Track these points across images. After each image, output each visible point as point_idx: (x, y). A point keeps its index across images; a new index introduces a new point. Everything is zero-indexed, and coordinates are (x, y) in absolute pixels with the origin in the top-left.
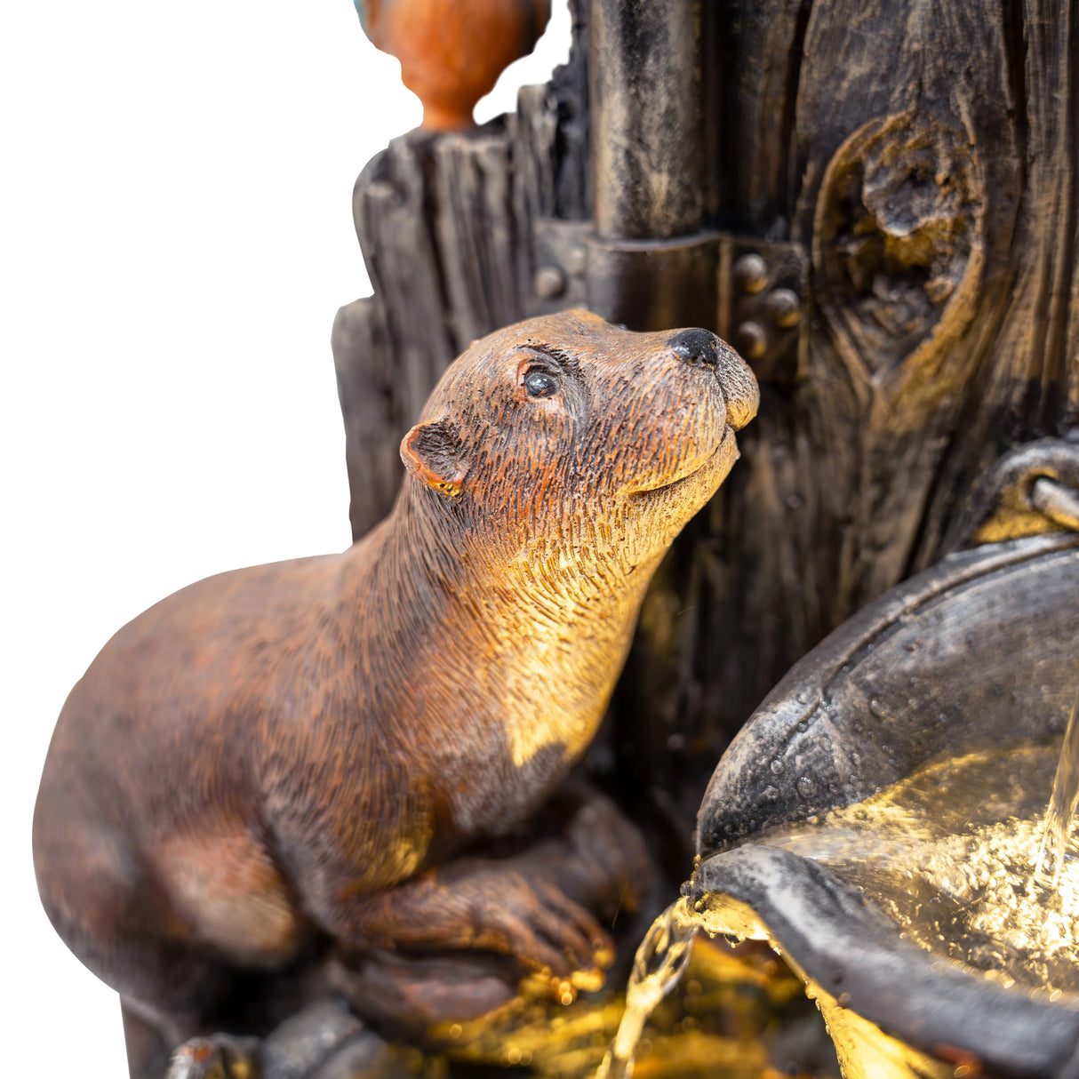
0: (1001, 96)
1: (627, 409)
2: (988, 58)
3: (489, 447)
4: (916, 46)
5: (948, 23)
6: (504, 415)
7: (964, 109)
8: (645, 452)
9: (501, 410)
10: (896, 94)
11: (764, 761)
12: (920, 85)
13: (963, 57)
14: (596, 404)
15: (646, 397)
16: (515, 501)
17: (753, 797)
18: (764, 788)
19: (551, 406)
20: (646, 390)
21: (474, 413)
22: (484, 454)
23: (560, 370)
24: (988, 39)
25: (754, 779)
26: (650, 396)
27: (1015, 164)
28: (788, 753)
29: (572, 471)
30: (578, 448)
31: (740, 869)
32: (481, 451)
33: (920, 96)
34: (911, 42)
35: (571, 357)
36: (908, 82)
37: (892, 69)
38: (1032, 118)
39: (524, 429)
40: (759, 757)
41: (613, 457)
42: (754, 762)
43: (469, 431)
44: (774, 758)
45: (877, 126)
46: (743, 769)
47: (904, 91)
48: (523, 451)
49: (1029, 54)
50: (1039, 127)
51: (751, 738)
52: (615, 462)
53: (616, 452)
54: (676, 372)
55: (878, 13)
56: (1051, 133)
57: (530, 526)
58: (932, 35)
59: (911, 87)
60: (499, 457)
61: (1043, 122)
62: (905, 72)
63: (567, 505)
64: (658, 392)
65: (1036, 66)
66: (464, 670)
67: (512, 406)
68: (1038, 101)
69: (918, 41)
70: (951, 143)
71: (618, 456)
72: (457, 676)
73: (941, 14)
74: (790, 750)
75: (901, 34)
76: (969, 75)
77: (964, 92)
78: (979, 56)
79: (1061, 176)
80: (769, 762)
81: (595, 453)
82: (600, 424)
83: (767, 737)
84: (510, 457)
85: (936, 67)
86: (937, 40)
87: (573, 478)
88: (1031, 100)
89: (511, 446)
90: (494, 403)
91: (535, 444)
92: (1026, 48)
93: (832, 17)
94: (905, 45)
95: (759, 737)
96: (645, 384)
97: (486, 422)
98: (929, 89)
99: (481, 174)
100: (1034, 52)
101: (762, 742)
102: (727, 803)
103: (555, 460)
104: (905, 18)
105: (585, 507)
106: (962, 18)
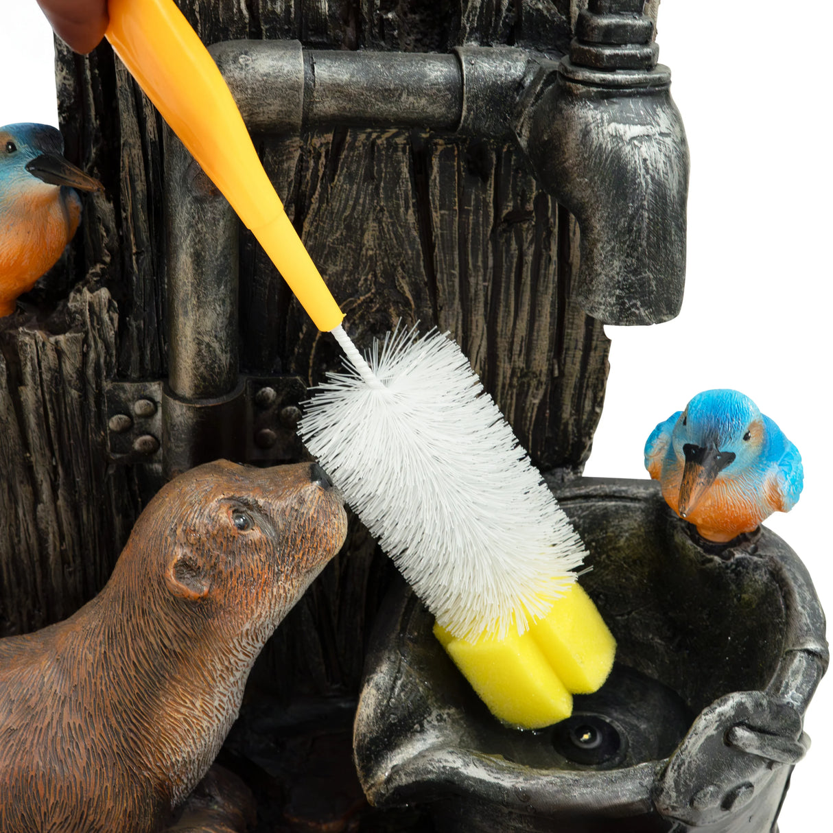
0: (420, 274)
1: (304, 527)
2: (412, 254)
3: (222, 567)
4: (370, 252)
5: (388, 236)
6: (227, 546)
7: (406, 289)
8: (319, 549)
9: (224, 543)
10: (361, 282)
11: (385, 702)
12: (375, 275)
13: (399, 255)
14: (281, 527)
15: (312, 517)
16: (247, 596)
17: (384, 725)
18: (389, 718)
19: (255, 534)
20: (311, 512)
21: (206, 548)
22: (221, 572)
23: (245, 509)
24: (412, 243)
25: (383, 714)
26: (315, 516)
27: (431, 311)
28: (396, 693)
29: (276, 570)
30: (277, 555)
31: (431, 765)
32: (217, 570)
33: (376, 282)
34: (367, 250)
35: (250, 499)
36: (368, 274)
37: (356, 267)
38: (439, 285)
39: (243, 552)
40: (382, 700)
41: (300, 556)
42: (380, 704)
43: (204, 560)
44: (390, 698)
45: (352, 302)
46: (375, 710)
47: (366, 280)
48: (246, 566)
49: (436, 250)
50: (444, 290)
51: (374, 691)
52: (302, 559)
53: (302, 552)
54: (323, 498)
55: (344, 234)
56: (452, 293)
57: (254, 608)
58: (380, 245)
59: (370, 276)
60: (231, 573)
61: (446, 287)
62: (365, 267)
63: (275, 590)
64: (318, 512)
65: (440, 256)
66: (189, 704)
67: (231, 539)
68: (443, 276)
69: (372, 250)
70: (398, 307)
71: (303, 555)
72: (183, 710)
73: (384, 231)
74: (396, 690)
75: (360, 245)
76: (403, 266)
77: (403, 278)
78: (407, 254)
79: (458, 316)
80: (388, 702)
81: (289, 556)
82: (287, 538)
83: (383, 688)
84: (239, 571)
85: (383, 263)
86: (383, 248)
87: (277, 573)
88: (439, 276)
89: (237, 563)
90: (219, 540)
91: (253, 559)
92: (434, 247)
93: (316, 238)
94: (364, 252)
95: (378, 690)
96: (309, 509)
97: (217, 553)
98: (381, 276)
99: (59, 352)
100: (439, 248)
101: (382, 691)
102: (371, 733)
103: (267, 566)
104: (362, 235)
105: (284, 588)
106: (396, 233)
